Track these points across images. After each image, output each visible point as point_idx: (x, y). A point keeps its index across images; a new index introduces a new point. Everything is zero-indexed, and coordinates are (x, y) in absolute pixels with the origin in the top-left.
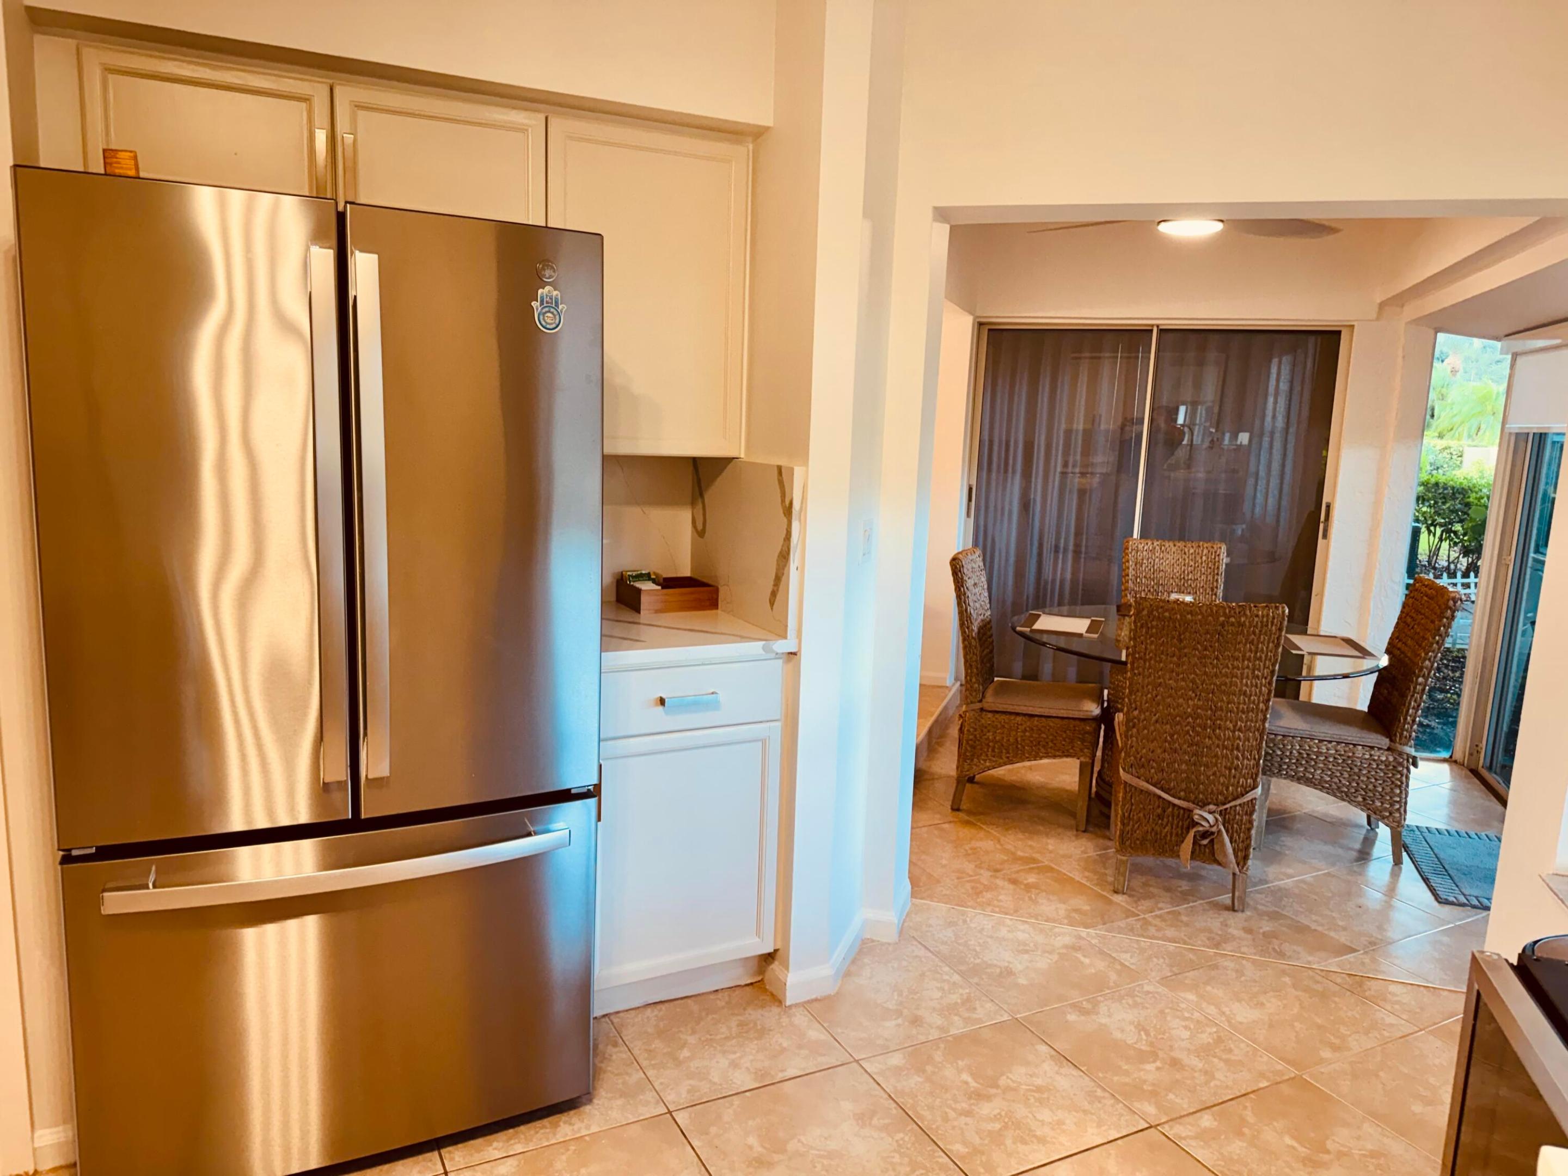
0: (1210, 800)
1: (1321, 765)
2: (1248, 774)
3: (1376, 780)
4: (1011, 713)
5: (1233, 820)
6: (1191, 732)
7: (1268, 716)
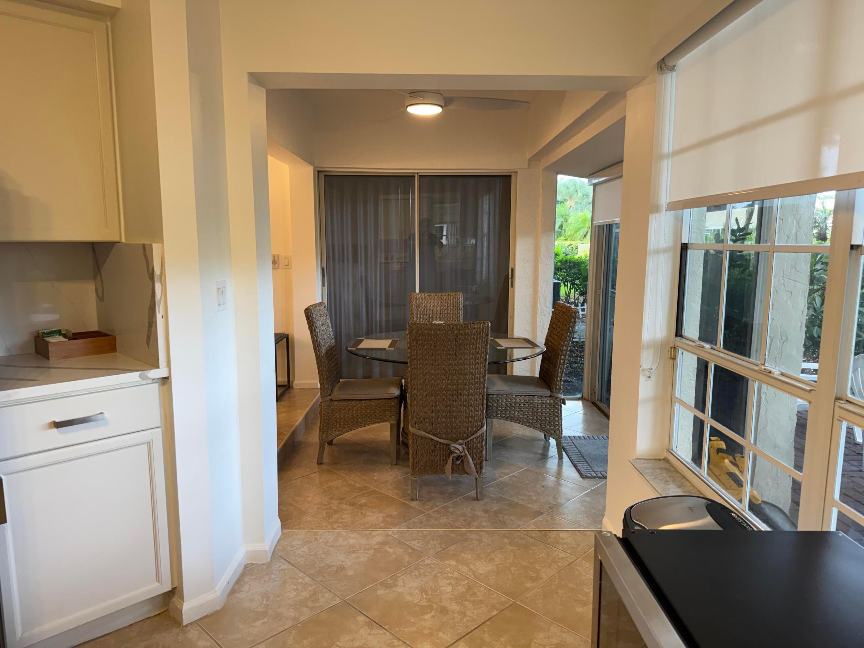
0: (459, 437)
1: (518, 409)
2: (478, 419)
3: (546, 414)
4: (349, 400)
5: (473, 447)
6: (446, 400)
7: (486, 385)
